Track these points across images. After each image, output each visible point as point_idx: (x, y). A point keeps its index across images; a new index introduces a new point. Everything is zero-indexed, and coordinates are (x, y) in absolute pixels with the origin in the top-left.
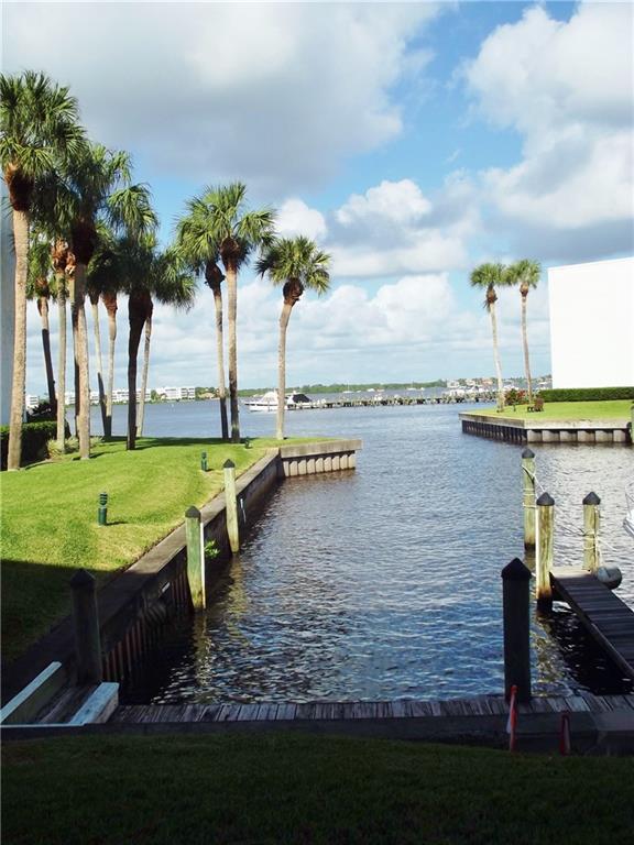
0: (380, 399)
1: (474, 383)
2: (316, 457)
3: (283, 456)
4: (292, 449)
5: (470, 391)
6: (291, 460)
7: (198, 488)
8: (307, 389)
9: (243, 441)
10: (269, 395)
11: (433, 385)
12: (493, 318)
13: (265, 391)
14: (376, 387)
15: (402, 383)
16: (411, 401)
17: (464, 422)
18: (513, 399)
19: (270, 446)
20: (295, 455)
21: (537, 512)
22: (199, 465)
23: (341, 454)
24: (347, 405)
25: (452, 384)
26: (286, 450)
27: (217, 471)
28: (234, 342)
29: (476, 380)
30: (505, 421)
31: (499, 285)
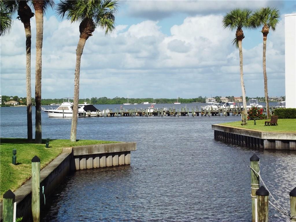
0: (152, 111)
1: (226, 101)
2: (100, 156)
3: (75, 154)
4: (82, 149)
5: (223, 107)
6: (81, 157)
7: (10, 177)
8: (94, 100)
9: (44, 141)
10: (64, 104)
11: (195, 100)
12: (241, 51)
13: (61, 101)
14: (150, 100)
15: (170, 98)
16: (176, 113)
17: (215, 131)
18: (254, 114)
19: (65, 146)
20: (85, 153)
21: (256, 200)
22: (10, 159)
23: (119, 154)
24: (126, 114)
25: (210, 101)
26: (78, 149)
27: (25, 165)
28: (40, 65)
29: (229, 98)
30: (247, 132)
31: (246, 26)
